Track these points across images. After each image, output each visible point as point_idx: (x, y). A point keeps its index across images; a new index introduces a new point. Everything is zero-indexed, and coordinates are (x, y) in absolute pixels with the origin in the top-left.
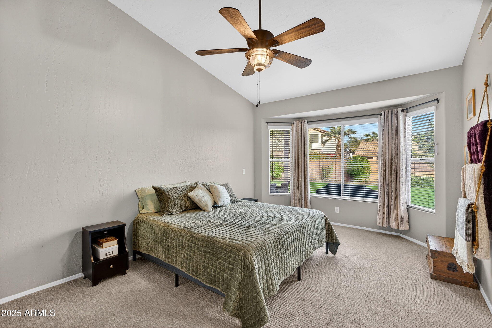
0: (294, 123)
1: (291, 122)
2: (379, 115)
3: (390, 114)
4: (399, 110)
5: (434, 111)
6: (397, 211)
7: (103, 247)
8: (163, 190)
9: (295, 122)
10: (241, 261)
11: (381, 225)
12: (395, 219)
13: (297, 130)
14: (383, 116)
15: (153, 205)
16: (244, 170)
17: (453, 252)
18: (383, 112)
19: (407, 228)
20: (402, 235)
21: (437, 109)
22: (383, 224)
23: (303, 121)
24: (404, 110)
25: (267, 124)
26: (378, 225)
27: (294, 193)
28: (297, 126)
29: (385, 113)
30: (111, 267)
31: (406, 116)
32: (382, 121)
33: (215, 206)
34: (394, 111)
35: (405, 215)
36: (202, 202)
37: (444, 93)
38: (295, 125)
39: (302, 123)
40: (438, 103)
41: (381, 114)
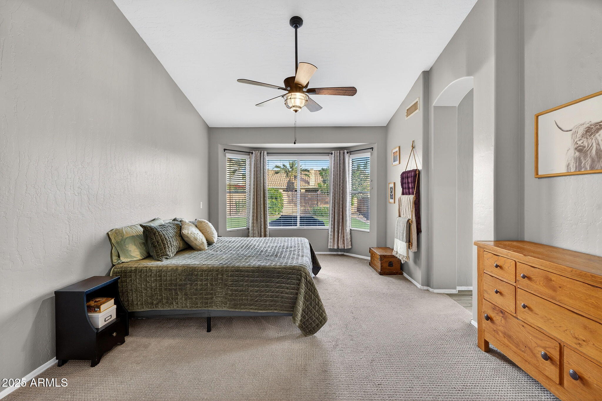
0: (252, 153)
1: (249, 152)
2: (330, 154)
3: (338, 154)
4: (346, 151)
5: (369, 157)
6: (344, 234)
7: (102, 310)
8: (156, 229)
9: (254, 152)
10: (304, 278)
11: (332, 248)
12: (342, 241)
13: (256, 161)
14: (333, 155)
15: (137, 250)
16: (201, 203)
17: (394, 253)
18: (333, 152)
19: (350, 247)
20: (345, 254)
21: (371, 155)
22: (333, 246)
23: (262, 152)
24: (349, 152)
25: (224, 151)
26: (329, 247)
27: (253, 226)
28: (256, 156)
29: (335, 153)
30: (114, 334)
31: (349, 157)
32: (333, 159)
33: (210, 243)
34: (342, 152)
35: (349, 237)
36: (198, 240)
37: (376, 144)
38: (254, 155)
39: (261, 153)
40: (372, 150)
41: (332, 154)
